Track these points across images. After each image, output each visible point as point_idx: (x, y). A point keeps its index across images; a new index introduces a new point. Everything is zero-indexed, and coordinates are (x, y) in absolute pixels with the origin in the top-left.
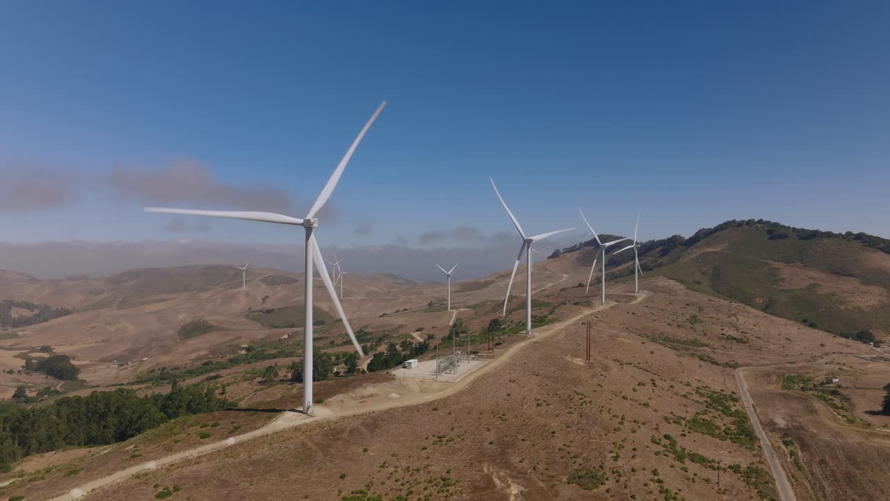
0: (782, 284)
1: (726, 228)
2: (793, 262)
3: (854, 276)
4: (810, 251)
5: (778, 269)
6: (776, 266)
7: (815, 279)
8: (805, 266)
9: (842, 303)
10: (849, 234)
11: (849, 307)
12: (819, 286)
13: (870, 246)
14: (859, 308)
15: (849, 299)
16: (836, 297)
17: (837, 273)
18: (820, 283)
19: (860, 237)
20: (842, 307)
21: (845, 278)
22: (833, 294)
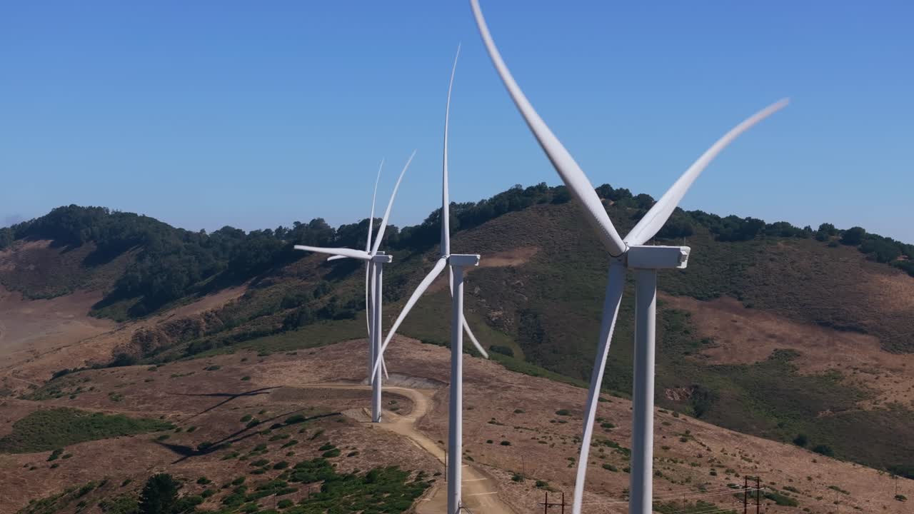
0: (711, 352)
1: (525, 205)
2: (717, 296)
3: (862, 332)
4: (751, 270)
5: (688, 315)
6: (678, 307)
7: (781, 340)
8: (749, 307)
9: (862, 396)
10: (827, 229)
11: (881, 405)
12: (798, 355)
13: (880, 260)
14: (901, 406)
15: (870, 385)
16: (844, 382)
17: (825, 325)
18: (798, 348)
19: (855, 237)
20: (867, 405)
21: (845, 335)
22: (835, 376)
